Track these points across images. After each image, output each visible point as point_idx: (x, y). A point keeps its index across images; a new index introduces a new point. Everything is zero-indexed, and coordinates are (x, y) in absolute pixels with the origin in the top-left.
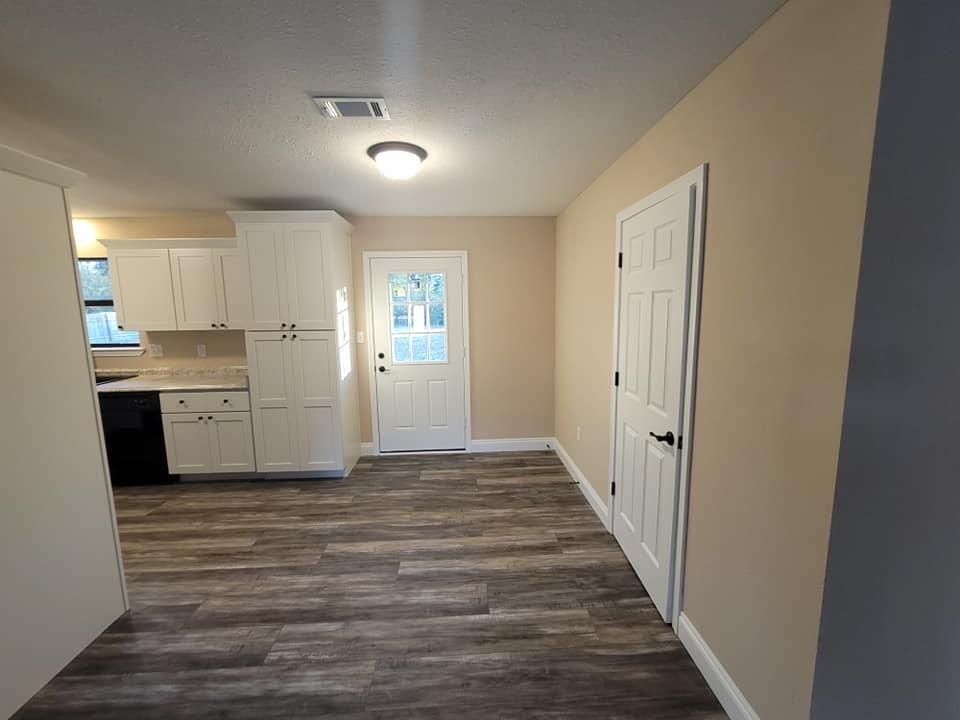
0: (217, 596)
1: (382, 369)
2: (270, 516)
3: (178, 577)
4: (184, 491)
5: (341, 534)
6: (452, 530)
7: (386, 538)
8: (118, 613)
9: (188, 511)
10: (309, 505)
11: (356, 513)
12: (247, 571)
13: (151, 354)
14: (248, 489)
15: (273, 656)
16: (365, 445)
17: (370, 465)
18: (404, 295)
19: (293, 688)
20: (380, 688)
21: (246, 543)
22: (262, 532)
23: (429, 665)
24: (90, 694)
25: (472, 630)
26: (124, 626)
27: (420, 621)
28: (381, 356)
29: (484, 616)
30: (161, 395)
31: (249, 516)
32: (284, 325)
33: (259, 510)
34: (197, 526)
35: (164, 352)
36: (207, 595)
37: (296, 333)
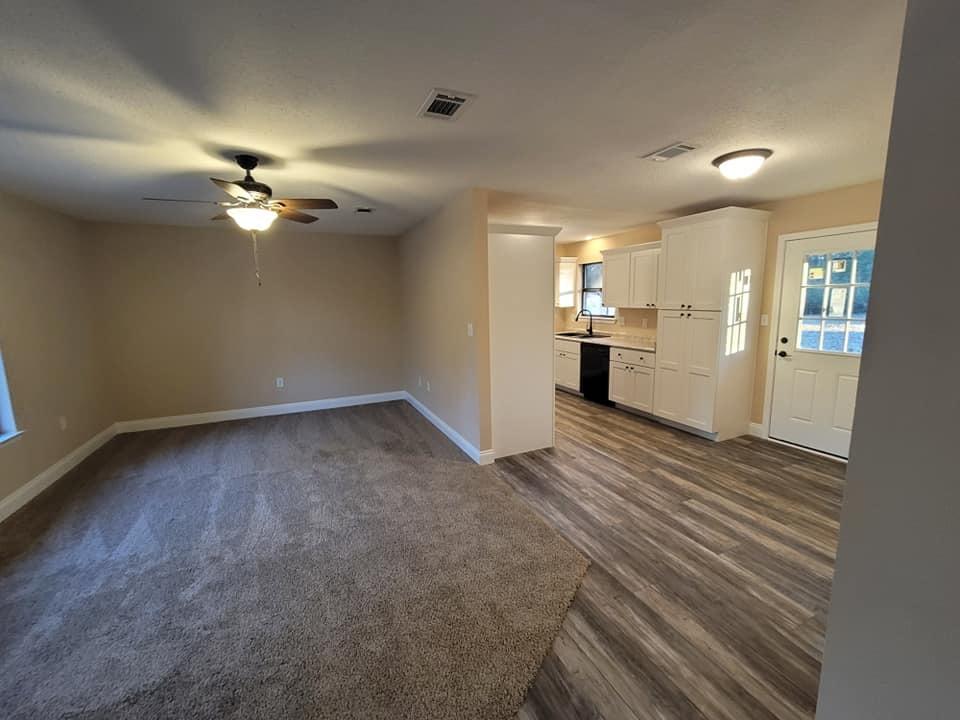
0: (586, 459)
1: (783, 354)
2: (642, 441)
3: (578, 445)
4: (613, 412)
5: (671, 467)
6: (761, 508)
7: (701, 485)
8: (550, 446)
9: (606, 422)
10: (671, 446)
11: (697, 463)
12: (605, 457)
13: (618, 323)
14: (645, 424)
15: (584, 490)
16: (753, 425)
17: (748, 442)
18: (821, 277)
19: (582, 504)
20: (614, 530)
21: (617, 446)
22: (629, 445)
23: (647, 542)
24: (526, 463)
25: (692, 550)
26: (549, 451)
27: (666, 526)
28: (785, 340)
29: (715, 555)
30: (611, 349)
31: (631, 436)
32: (683, 306)
33: (640, 436)
34: (604, 430)
35: (625, 322)
36: (582, 456)
37: (691, 312)
